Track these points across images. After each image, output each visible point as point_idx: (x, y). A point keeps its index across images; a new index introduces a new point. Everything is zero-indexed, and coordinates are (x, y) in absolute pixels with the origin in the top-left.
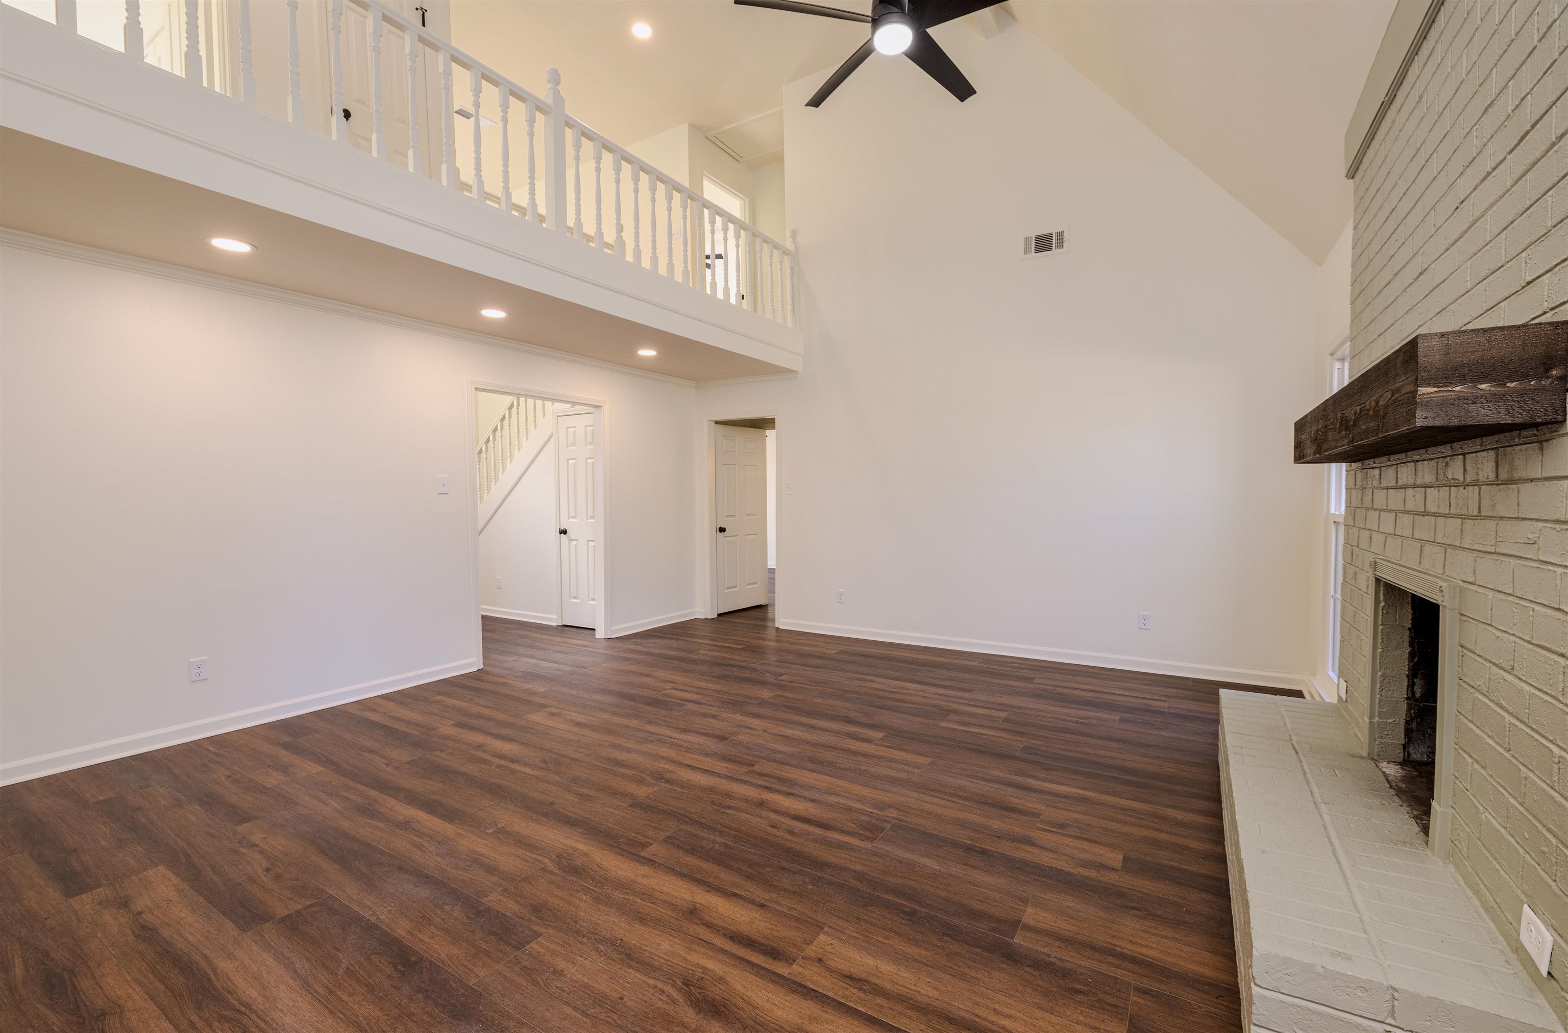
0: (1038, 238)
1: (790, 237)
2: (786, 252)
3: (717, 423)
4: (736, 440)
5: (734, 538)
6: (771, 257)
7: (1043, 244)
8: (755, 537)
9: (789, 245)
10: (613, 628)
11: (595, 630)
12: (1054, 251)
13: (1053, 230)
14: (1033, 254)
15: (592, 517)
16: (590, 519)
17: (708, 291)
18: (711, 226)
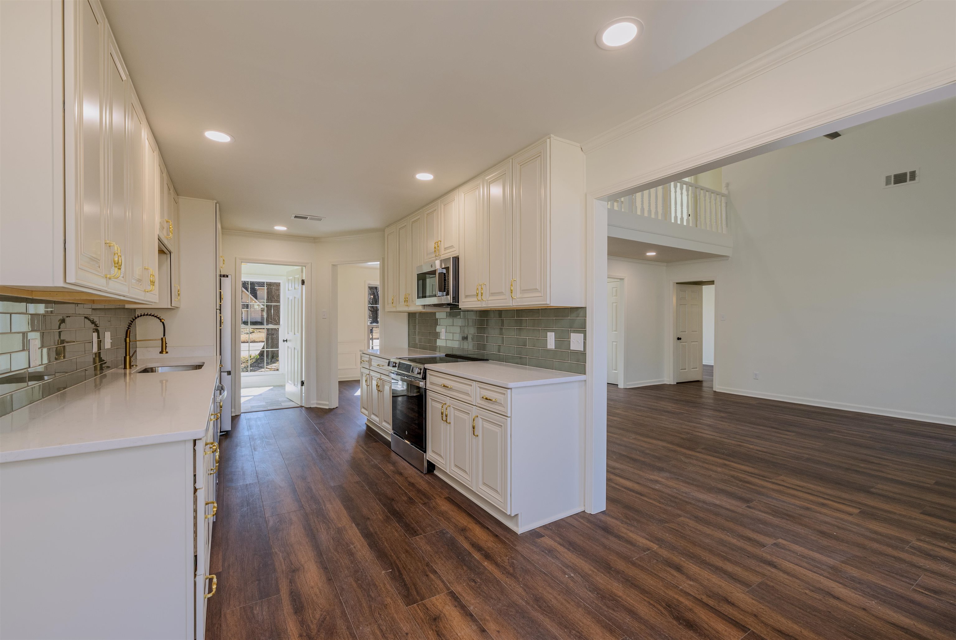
0: (895, 176)
1: (725, 187)
2: (723, 195)
3: (677, 283)
4: (687, 291)
5: (685, 343)
6: (710, 198)
7: (900, 179)
8: (696, 343)
9: (724, 191)
10: (628, 383)
11: (618, 385)
12: (908, 182)
13: (907, 170)
14: (892, 185)
15: (616, 331)
16: (614, 331)
17: (673, 221)
18: (675, 189)
